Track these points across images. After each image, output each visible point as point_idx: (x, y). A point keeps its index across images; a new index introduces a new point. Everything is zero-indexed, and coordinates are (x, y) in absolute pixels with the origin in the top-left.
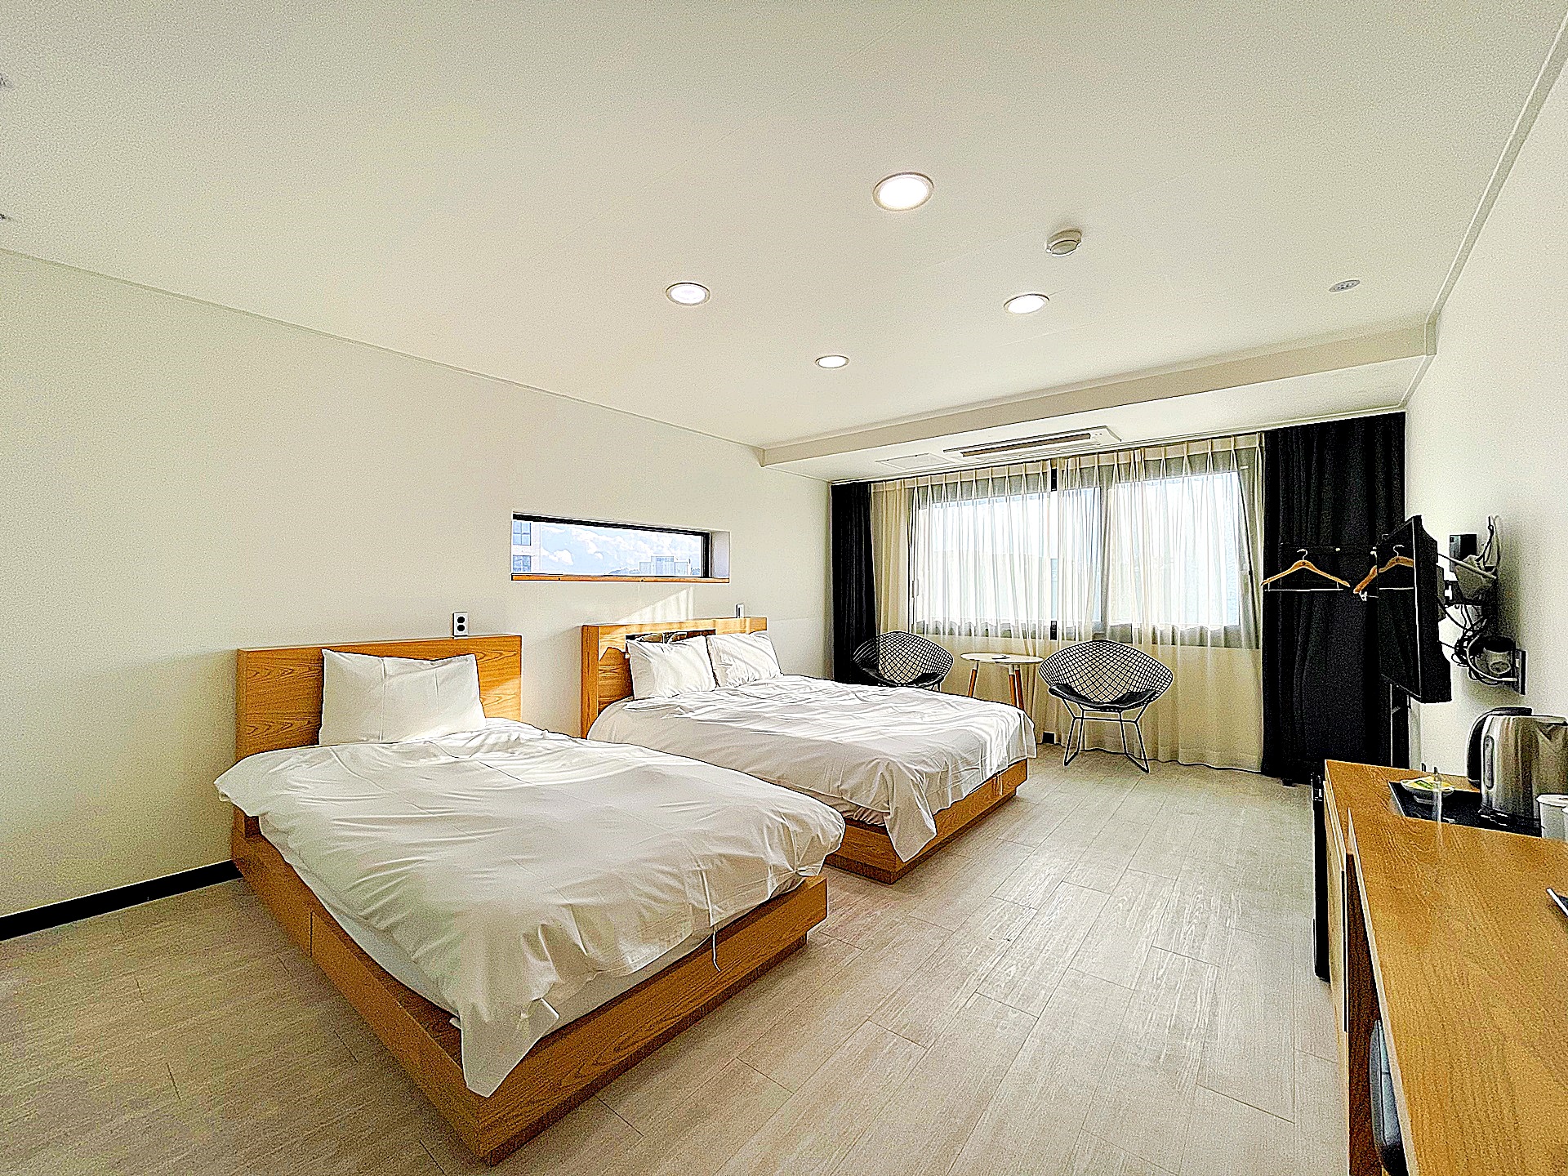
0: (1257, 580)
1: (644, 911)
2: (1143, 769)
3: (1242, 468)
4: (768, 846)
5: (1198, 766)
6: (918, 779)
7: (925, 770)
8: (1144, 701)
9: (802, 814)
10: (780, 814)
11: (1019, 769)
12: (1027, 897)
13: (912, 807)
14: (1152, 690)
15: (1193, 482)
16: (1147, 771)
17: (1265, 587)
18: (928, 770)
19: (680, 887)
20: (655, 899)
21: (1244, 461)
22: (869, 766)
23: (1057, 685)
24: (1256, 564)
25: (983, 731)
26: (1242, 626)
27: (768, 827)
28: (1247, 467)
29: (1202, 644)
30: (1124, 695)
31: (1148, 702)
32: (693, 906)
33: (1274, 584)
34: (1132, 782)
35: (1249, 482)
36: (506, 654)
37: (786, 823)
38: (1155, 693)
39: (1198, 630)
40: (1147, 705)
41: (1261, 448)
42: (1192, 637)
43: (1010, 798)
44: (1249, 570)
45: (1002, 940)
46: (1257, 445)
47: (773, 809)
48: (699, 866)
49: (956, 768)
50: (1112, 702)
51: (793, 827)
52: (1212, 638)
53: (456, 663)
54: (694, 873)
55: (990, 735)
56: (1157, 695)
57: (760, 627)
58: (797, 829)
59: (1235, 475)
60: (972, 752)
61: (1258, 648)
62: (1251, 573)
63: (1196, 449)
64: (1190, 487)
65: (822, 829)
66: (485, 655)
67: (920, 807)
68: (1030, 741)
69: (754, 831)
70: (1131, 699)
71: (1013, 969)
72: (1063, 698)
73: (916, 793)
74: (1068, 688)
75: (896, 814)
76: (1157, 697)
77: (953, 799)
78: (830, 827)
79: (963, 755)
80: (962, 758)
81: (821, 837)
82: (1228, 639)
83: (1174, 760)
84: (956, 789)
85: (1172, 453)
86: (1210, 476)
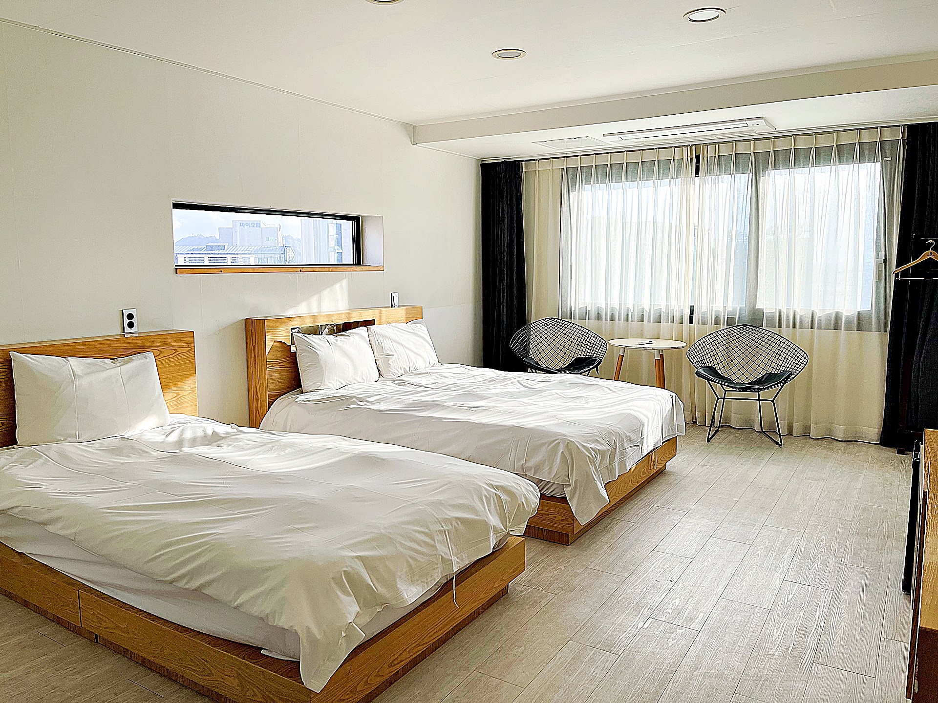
0: (890, 268)
1: (410, 560)
2: (777, 443)
3: (885, 159)
4: (488, 511)
5: (828, 438)
6: (594, 456)
7: (598, 448)
8: (781, 382)
9: (509, 486)
10: (492, 486)
11: (670, 445)
12: (683, 550)
13: (589, 480)
14: (789, 371)
15: (840, 171)
16: (781, 445)
17: (897, 275)
18: (599, 447)
19: (433, 542)
20: (416, 551)
21: (888, 152)
22: (550, 447)
23: (702, 367)
24: (891, 254)
25: (643, 414)
26: (873, 313)
27: (485, 496)
28: (890, 159)
29: (837, 327)
30: (763, 376)
31: (785, 383)
32: (442, 557)
33: (905, 273)
34: (767, 455)
35: (890, 175)
36: (180, 350)
37: (498, 493)
38: (791, 374)
39: (834, 315)
40: (784, 384)
41: (903, 140)
42: (828, 322)
43: (661, 472)
44: (884, 258)
45: (667, 582)
46: (901, 138)
47: (487, 482)
48: (443, 527)
49: (622, 445)
50: (751, 383)
51: (504, 497)
52: (846, 323)
53: (137, 361)
54: (440, 531)
55: (648, 418)
56: (793, 376)
57: (415, 315)
58: (507, 498)
59: (878, 165)
60: (635, 431)
61: (885, 331)
62: (885, 261)
63: (845, 139)
64: (837, 177)
65: (526, 498)
66: (161, 352)
67: (596, 479)
68: (680, 420)
69: (477, 500)
70: (770, 380)
71: (677, 601)
72: (709, 380)
73: (592, 468)
74: (713, 371)
75: (576, 487)
76: (793, 378)
77: (618, 473)
78: (531, 496)
79: (628, 434)
80: (627, 437)
81: (525, 504)
82: (861, 323)
83: (806, 434)
84: (622, 463)
85: (823, 142)
86: (856, 166)
